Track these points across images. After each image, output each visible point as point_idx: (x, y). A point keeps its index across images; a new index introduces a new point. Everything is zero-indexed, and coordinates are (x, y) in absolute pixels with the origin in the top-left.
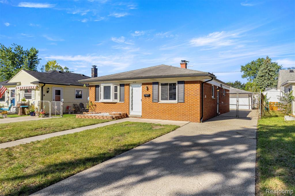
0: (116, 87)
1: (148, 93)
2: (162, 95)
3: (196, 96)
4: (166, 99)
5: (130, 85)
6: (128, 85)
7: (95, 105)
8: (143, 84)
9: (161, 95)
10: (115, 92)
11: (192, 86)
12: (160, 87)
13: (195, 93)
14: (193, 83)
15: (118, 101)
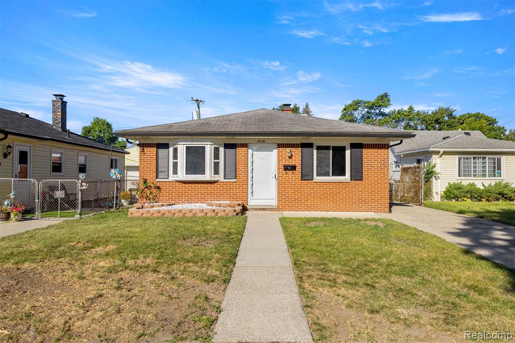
0: (217, 150)
1: (290, 164)
2: (319, 168)
3: (382, 169)
4: (327, 174)
5: (249, 145)
6: (245, 146)
7: (158, 188)
8: (280, 146)
9: (317, 166)
10: (215, 159)
11: (376, 152)
12: (315, 151)
13: (380, 165)
14: (378, 148)
15: (220, 177)
